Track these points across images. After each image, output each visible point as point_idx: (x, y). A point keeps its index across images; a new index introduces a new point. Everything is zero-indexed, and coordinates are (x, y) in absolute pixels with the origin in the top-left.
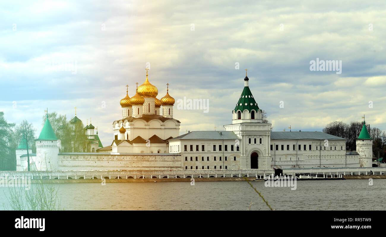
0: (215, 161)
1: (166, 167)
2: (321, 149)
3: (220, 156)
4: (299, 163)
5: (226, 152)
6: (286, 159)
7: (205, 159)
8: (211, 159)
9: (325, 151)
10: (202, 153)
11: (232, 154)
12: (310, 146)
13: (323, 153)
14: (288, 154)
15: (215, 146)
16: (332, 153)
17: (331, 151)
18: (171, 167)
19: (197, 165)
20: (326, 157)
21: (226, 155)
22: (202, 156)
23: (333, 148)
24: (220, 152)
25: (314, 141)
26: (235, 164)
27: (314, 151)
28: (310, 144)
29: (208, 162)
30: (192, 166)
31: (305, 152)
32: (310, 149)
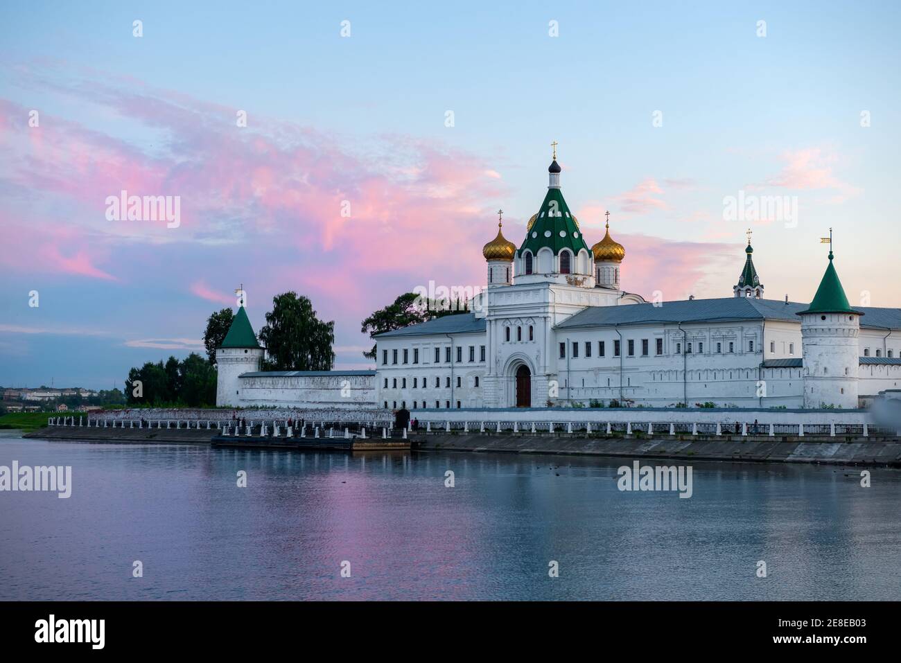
0: (437, 389)
1: (353, 403)
2: (690, 352)
3: (447, 375)
4: (628, 394)
5: (458, 365)
6: (596, 382)
7: (420, 383)
8: (431, 383)
9: (700, 357)
10: (412, 368)
11: (472, 370)
12: (659, 342)
13: (694, 362)
14: (600, 369)
15: (437, 350)
16: (719, 361)
17: (719, 356)
18: (360, 404)
19: (404, 399)
20: (703, 377)
21: (458, 373)
22: (415, 376)
23: (725, 347)
24: (448, 365)
25: (667, 328)
26: (476, 395)
27: (668, 356)
28: (659, 337)
29: (424, 391)
30: (395, 400)
31: (645, 361)
32: (659, 351)
